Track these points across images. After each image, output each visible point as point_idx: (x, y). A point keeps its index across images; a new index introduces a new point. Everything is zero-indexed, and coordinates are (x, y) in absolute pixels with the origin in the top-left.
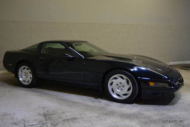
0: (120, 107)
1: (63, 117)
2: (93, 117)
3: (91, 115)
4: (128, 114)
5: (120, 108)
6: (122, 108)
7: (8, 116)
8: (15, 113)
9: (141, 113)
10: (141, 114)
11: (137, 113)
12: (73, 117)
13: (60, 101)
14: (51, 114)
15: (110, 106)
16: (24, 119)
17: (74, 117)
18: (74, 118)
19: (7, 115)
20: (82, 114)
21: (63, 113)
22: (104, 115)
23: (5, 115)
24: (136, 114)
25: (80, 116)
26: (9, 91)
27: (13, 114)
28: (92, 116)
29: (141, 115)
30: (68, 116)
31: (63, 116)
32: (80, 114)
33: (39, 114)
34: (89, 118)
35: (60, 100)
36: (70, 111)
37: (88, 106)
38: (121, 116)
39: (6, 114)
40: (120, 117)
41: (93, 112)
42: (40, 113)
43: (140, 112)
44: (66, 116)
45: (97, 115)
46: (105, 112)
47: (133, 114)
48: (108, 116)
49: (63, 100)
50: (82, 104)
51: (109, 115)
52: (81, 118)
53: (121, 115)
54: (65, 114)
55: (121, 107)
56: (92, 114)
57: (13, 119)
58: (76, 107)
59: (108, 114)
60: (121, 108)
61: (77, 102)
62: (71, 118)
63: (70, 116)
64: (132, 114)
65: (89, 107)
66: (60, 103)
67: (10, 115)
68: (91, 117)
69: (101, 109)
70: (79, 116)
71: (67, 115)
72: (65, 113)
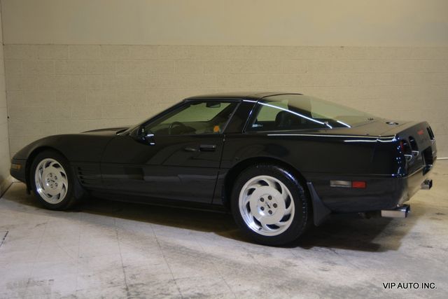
0: (320, 270)
1: (172, 292)
2: (248, 293)
3: (242, 289)
4: (340, 288)
5: (320, 272)
6: (328, 273)
7: (36, 287)
8: (53, 280)
9: (374, 286)
10: (374, 289)
11: (366, 285)
12: (197, 291)
13: (164, 252)
14: (143, 284)
15: (295, 266)
16: (74, 294)
17: (200, 292)
18: (198, 294)
19: (35, 283)
20: (220, 286)
21: (174, 281)
22: (278, 290)
23: (28, 283)
24: (362, 289)
25: (216, 289)
26: (38, 225)
27: (48, 282)
28: (245, 291)
29: (375, 291)
30: (185, 290)
31: (173, 288)
32: (216, 284)
33: (112, 283)
34: (237, 295)
35: (165, 248)
36: (189, 278)
37: (237, 265)
38: (321, 294)
39: (31, 281)
40: (319, 295)
41: (250, 280)
42: (113, 281)
43: (373, 283)
44: (179, 289)
45: (259, 290)
46: (280, 282)
47: (353, 288)
48: (288, 291)
49: (174, 248)
50: (221, 260)
51: (290, 289)
52: (218, 295)
53: (322, 290)
54: (178, 284)
55: (324, 270)
56: (247, 286)
57: (47, 294)
58: (206, 268)
59: (288, 287)
60: (324, 273)
61: (210, 255)
62: (193, 294)
63: (189, 289)
64: (351, 289)
65: (240, 268)
66: (164, 257)
67: (41, 285)
68: (243, 294)
69: (272, 272)
70: (212, 291)
71: (182, 287)
72: (177, 282)
